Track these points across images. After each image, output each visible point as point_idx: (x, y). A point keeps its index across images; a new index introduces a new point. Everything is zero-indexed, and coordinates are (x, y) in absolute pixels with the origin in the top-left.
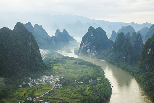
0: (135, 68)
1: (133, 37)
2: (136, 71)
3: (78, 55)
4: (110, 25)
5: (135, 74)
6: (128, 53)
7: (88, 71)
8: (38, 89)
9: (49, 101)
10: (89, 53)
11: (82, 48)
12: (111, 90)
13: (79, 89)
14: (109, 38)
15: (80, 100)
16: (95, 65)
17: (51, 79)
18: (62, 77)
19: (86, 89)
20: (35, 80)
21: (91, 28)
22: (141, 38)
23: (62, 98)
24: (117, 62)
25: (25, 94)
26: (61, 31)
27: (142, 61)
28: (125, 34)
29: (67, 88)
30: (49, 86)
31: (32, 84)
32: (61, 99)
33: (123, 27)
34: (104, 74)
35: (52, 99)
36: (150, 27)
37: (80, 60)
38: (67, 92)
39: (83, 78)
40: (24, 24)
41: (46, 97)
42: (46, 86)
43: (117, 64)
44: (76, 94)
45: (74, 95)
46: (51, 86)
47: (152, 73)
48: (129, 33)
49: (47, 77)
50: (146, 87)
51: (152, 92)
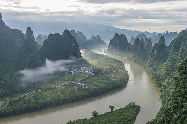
0: (146, 63)
1: (145, 41)
2: (146, 65)
3: (106, 53)
4: (130, 32)
5: (146, 68)
6: (141, 53)
7: (113, 65)
8: (78, 75)
9: (85, 84)
10: (114, 52)
11: (110, 48)
12: (128, 78)
13: (106, 77)
14: (129, 42)
15: (106, 84)
16: (118, 61)
17: (87, 69)
18: (95, 68)
19: (111, 77)
20: (76, 70)
21: (116, 35)
22: (151, 43)
23: (94, 82)
24: (134, 59)
25: (69, 79)
26: (96, 36)
27: (151, 59)
28: (140, 39)
29: (97, 75)
30: (85, 74)
31: (74, 72)
32: (93, 83)
33: (139, 34)
34: (124, 67)
35: (87, 83)
36: (158, 35)
37: (108, 57)
38: (98, 79)
39: (109, 69)
40: (70, 31)
41: (83, 81)
42: (83, 74)
43: (133, 60)
44: (103, 80)
45: (102, 81)
46: (87, 74)
47: (157, 67)
48: (143, 38)
49: (84, 68)
50: (152, 76)
51: (156, 79)
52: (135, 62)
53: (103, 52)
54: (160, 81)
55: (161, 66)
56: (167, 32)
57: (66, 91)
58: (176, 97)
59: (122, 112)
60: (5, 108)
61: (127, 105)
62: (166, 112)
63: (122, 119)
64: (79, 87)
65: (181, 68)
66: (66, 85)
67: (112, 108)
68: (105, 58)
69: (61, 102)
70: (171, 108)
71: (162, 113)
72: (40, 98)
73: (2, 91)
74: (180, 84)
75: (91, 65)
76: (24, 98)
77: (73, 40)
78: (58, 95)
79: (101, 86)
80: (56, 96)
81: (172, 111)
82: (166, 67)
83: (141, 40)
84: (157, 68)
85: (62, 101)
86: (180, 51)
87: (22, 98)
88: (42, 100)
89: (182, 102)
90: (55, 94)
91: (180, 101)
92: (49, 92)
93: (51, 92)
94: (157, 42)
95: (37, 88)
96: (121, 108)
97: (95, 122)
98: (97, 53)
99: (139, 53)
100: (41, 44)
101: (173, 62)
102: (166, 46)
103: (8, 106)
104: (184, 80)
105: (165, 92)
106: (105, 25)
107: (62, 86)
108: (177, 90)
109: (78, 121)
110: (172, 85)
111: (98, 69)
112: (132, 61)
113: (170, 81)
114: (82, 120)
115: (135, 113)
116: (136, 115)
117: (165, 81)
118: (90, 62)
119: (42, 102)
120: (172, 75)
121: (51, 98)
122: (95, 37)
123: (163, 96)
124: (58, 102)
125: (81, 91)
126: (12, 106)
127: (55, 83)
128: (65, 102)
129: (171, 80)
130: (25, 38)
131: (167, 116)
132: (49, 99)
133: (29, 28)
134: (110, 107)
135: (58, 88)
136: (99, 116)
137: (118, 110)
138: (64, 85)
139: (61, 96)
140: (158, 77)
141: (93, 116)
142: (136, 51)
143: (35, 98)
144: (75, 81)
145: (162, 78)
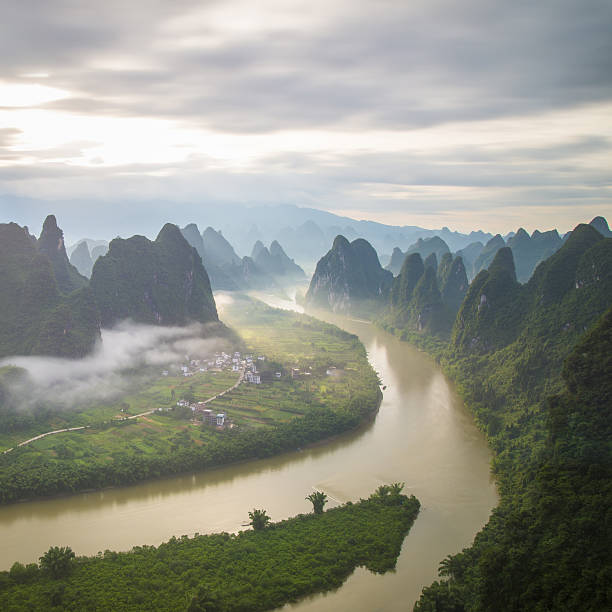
0: (445, 343)
1: (443, 265)
2: (444, 351)
3: (305, 306)
4: (389, 232)
5: (443, 360)
6: (428, 306)
7: (327, 348)
8: (203, 382)
9: (228, 413)
10: (331, 302)
11: (315, 291)
12: (380, 396)
13: (302, 389)
14: (383, 267)
15: (299, 417)
16: (346, 333)
17: (234, 360)
18: (263, 359)
19: (317, 391)
20: (197, 362)
21: (340, 241)
22: (463, 270)
23: (257, 408)
24: (400, 327)
25: (173, 392)
26: (268, 245)
27: (463, 327)
28: (424, 258)
29: (271, 384)
30: (230, 377)
31: (191, 369)
32: (255, 411)
33: (421, 239)
34: (364, 355)
36: (489, 243)
37: (310, 319)
38: (272, 396)
39: (311, 362)
40: (182, 227)
41: (222, 403)
42: (223, 377)
43: (399, 332)
44: (292, 400)
45: (287, 403)
46: (234, 378)
47: (483, 358)
48: (434, 254)
49: (226, 356)
50: (466, 391)
51: (479, 404)
52: (404, 338)
53: (291, 300)
54: (495, 408)
55: (500, 357)
56: (521, 231)
57: (163, 435)
58: (553, 472)
59: (353, 517)
61: (373, 493)
62: (515, 524)
63: (352, 543)
64: (207, 423)
65: (576, 364)
66: (163, 414)
68: (298, 324)
69: (142, 472)
70: (534, 510)
71: (499, 528)
72: (77, 454)
74: (571, 424)
75: (251, 347)
76: (28, 451)
77: (191, 257)
78: (134, 448)
79: (283, 421)
80: (128, 451)
81: (538, 522)
82: (519, 359)
83: (427, 259)
84: (485, 363)
85: (147, 469)
86: (571, 300)
87: (22, 450)
88: (82, 462)
89: (576, 490)
90: (124, 444)
91: (567, 484)
92: (108, 436)
93: (112, 436)
94: (485, 267)
95: (68, 421)
96: (350, 503)
97: (258, 550)
98: (270, 305)
99: (418, 308)
100: (87, 272)
101: (544, 341)
102: (519, 281)
104: (585, 408)
105: (511, 449)
106: (300, 206)
107: (149, 416)
108: (557, 444)
109: (201, 539)
110: (539, 427)
111: (274, 363)
112: (393, 334)
113: (531, 409)
114: (213, 537)
116: (404, 531)
117: (512, 411)
118: (246, 334)
119: (83, 466)
120: (541, 390)
121: (113, 455)
122: (266, 248)
123: (503, 466)
124: (136, 471)
125: (214, 438)
127: (126, 407)
128: (159, 473)
129: (535, 408)
130: (39, 253)
131: (517, 540)
132: (105, 460)
133: (51, 221)
134: (310, 498)
135: (136, 423)
136: (273, 527)
137: (340, 510)
138: (157, 413)
139: (145, 453)
140: (488, 395)
141: (251, 528)
142: (409, 298)
143: (63, 453)
144: (192, 400)
145: (503, 400)
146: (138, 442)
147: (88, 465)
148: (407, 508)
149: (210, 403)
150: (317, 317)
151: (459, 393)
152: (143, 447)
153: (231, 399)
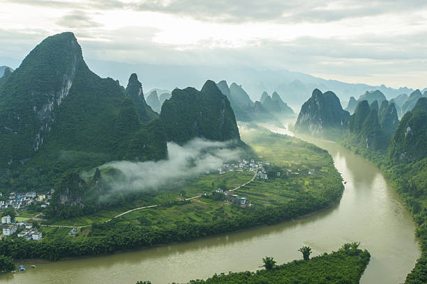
0: (384, 156)
1: (382, 108)
2: (383, 161)
3: (294, 132)
4: (348, 88)
5: (382, 167)
6: (372, 133)
7: (308, 158)
8: (231, 178)
9: (247, 197)
10: (310, 130)
11: (301, 121)
12: (343, 188)
13: (294, 183)
14: (344, 109)
15: (292, 200)
16: (320, 149)
17: (251, 165)
18: (269, 164)
19: (303, 184)
20: (228, 165)
21: (317, 92)
22: (395, 111)
23: (266, 194)
24: (355, 146)
25: (213, 184)
26: (271, 94)
27: (395, 146)
28: (370, 103)
29: (274, 180)
30: (248, 175)
31: (224, 170)
32: (264, 196)
33: (367, 92)
34: (332, 162)
35: (252, 194)
36: (411, 95)
37: (297, 140)
38: (275, 187)
39: (299, 167)
40: (217, 82)
41: (243, 191)
42: (244, 175)
43: (354, 149)
44: (287, 189)
45: (285, 191)
46: (251, 175)
47: (409, 165)
48: (376, 101)
49: (246, 162)
50: (398, 186)
51: (406, 194)
52: (357, 153)
53: (285, 128)
54: (417, 196)
55: (419, 165)
57: (208, 210)
59: (328, 262)
60: (84, 239)
61: (341, 248)
63: (329, 278)
64: (235, 203)
66: (207, 197)
67: (306, 252)
68: (289, 143)
69: (195, 233)
71: (422, 271)
72: (152, 222)
73: (78, 204)
75: (261, 157)
76: (120, 221)
77: (224, 102)
78: (190, 218)
79: (283, 202)
80: (185, 220)
83: (372, 104)
84: (410, 169)
85: (198, 232)
87: (117, 220)
88: (156, 227)
90: (183, 216)
92: (172, 211)
93: (175, 211)
94: (409, 109)
95: (147, 202)
96: (326, 254)
98: (272, 131)
99: (366, 134)
100: (157, 109)
103: (90, 235)
107: (199, 199)
109: (233, 276)
111: (276, 167)
112: (350, 150)
114: (240, 274)
115: (358, 267)
116: (361, 272)
118: (258, 149)
119: (157, 230)
121: (175, 223)
122: (269, 97)
123: (423, 233)
124: (191, 233)
125: (239, 212)
126: (98, 235)
127: (184, 193)
128: (205, 234)
130: (127, 97)
132: (171, 226)
133: (134, 77)
134: (301, 250)
135: (190, 203)
136: (278, 268)
137: (320, 258)
138: (203, 196)
139: (196, 221)
140: (412, 189)
141: (264, 268)
142: (360, 128)
143: (144, 221)
144: (225, 189)
145: (422, 192)
146: (192, 215)
147: (161, 229)
148: (363, 257)
149: (235, 191)
150: (302, 139)
151: (393, 187)
152: (194, 218)
153: (249, 189)
